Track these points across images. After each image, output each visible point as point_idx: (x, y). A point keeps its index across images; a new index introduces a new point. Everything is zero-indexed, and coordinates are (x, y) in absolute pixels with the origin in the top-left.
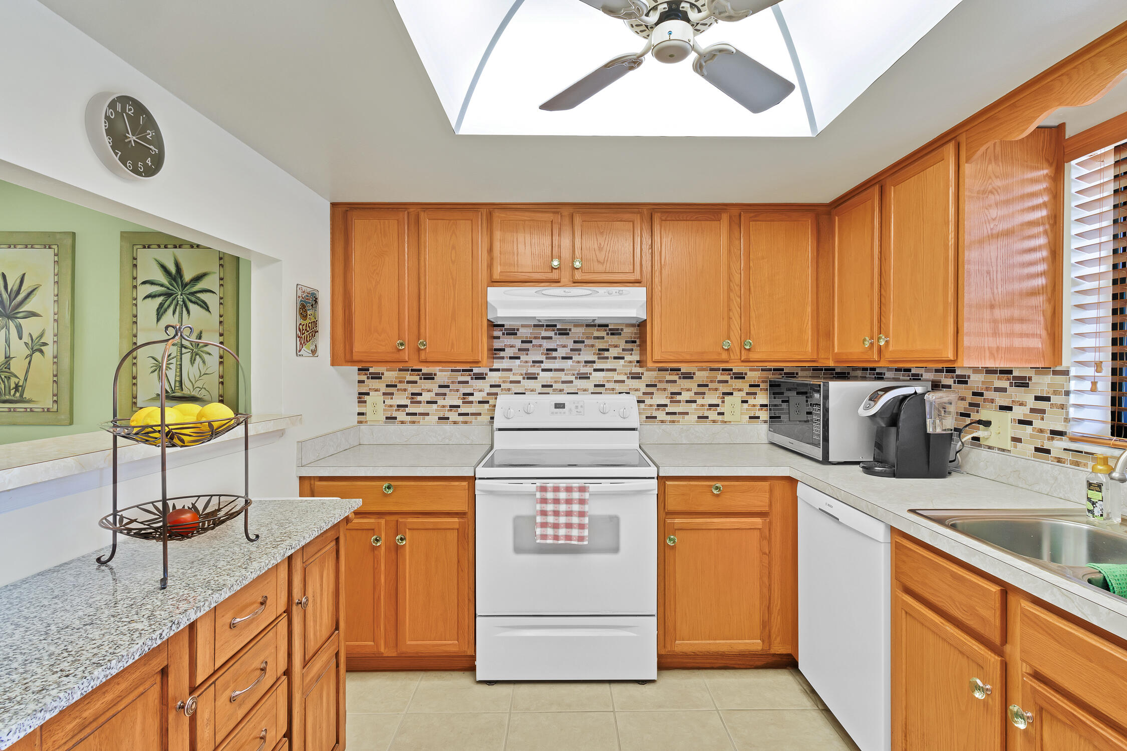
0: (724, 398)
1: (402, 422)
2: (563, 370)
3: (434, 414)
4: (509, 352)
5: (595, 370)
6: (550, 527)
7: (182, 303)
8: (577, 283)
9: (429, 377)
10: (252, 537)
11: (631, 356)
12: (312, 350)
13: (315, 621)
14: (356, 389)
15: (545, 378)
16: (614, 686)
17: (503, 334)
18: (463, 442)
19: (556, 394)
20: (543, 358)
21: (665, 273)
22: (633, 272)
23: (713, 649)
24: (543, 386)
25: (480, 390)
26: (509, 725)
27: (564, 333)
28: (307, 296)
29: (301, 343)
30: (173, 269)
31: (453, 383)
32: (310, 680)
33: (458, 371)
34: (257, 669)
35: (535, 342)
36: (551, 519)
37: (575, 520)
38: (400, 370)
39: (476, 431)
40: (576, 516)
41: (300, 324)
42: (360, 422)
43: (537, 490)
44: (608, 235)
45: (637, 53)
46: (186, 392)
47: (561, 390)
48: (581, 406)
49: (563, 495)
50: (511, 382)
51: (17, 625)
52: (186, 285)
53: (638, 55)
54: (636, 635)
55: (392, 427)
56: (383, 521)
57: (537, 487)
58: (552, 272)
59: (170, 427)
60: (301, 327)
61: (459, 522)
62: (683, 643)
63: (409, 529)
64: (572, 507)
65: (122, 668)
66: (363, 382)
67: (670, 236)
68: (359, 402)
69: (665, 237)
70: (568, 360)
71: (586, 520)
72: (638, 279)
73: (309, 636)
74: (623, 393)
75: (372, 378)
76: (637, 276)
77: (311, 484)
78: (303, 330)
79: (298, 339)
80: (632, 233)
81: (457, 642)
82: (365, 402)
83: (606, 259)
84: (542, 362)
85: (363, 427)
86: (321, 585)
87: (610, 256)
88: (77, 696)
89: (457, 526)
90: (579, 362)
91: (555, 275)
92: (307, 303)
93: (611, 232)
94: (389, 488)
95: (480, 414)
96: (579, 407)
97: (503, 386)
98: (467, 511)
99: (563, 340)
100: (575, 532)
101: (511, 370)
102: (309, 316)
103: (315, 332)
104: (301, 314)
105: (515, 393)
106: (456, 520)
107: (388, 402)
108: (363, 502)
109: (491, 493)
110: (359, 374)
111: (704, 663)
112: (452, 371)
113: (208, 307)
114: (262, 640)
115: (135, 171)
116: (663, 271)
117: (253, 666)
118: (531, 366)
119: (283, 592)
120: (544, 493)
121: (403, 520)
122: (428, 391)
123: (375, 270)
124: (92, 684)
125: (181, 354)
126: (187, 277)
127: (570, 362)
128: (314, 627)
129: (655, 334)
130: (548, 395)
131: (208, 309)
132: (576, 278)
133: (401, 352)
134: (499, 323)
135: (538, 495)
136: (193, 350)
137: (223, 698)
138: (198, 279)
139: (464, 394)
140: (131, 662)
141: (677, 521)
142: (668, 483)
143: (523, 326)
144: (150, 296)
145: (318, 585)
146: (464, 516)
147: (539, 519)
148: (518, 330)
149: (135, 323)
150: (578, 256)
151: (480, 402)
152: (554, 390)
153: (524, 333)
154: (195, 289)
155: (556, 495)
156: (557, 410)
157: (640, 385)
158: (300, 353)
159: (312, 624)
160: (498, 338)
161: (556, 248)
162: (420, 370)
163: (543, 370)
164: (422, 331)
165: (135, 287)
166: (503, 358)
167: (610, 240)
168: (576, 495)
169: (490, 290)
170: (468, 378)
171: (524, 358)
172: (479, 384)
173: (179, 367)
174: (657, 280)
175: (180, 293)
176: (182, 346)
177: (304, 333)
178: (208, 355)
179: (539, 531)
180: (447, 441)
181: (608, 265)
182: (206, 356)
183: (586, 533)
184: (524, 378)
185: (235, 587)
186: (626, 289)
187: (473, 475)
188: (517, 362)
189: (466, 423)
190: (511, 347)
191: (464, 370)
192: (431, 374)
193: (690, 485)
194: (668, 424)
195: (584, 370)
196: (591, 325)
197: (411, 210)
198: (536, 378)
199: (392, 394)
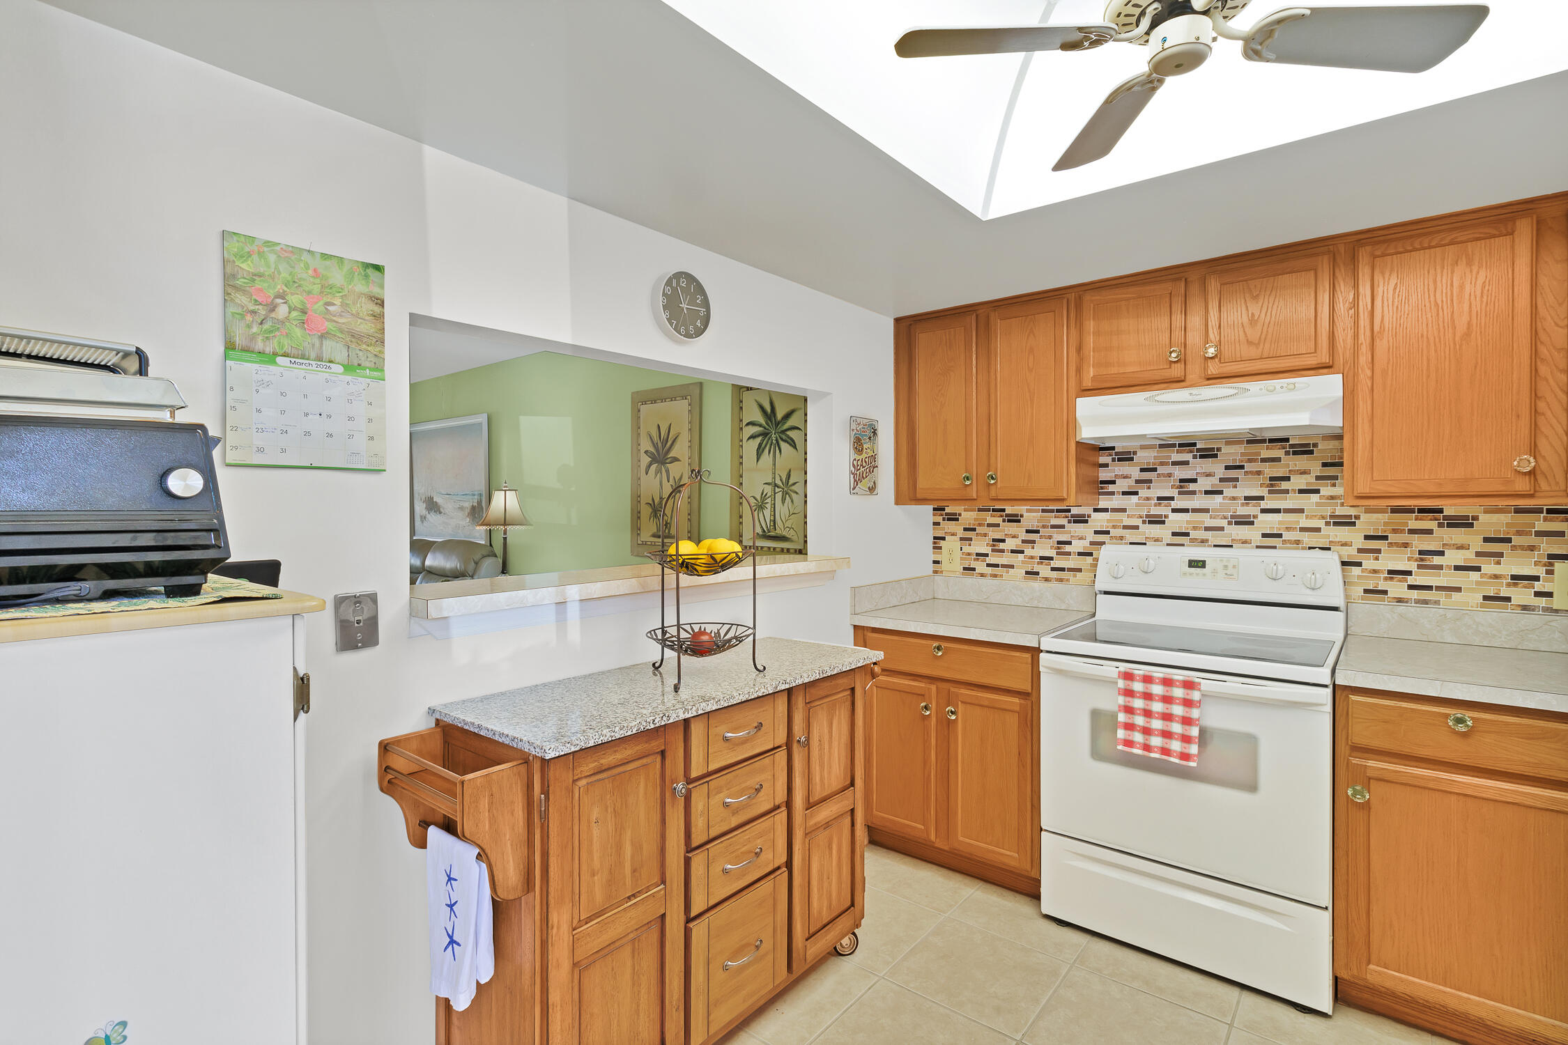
0: (1552, 565)
1: (982, 575)
2: (1207, 511)
3: (1019, 567)
4: (1122, 485)
5: (1264, 511)
6: (1139, 731)
7: (775, 442)
8: (1212, 379)
9: (1014, 519)
10: (762, 668)
11: (1333, 488)
12: (869, 488)
13: (822, 766)
14: (930, 533)
15: (1177, 521)
16: (1246, 994)
17: (1113, 460)
18: (1057, 606)
19: (1195, 546)
20: (1174, 493)
21: (1381, 346)
22: (1315, 352)
23: (1453, 1004)
24: (1174, 534)
25: (1080, 537)
26: (1065, 977)
27: (1209, 454)
28: (863, 428)
29: (855, 480)
30: (768, 409)
31: (1044, 527)
32: (815, 824)
33: (1052, 511)
34: (751, 787)
35: (1161, 470)
36: (1140, 720)
37: (1177, 728)
38: (980, 510)
39: (1071, 593)
40: (1178, 722)
41: (855, 459)
42: (935, 572)
43: (1119, 677)
44: (1267, 297)
45: (1145, 72)
46: (779, 532)
47: (1203, 541)
48: (1234, 567)
49: (1157, 689)
50: (1125, 527)
51: (589, 696)
52: (779, 423)
53: (1147, 74)
54: (1288, 929)
55: (970, 580)
56: (933, 688)
57: (1119, 672)
58: (1170, 368)
59: (683, 557)
60: (855, 463)
61: (1021, 704)
62: (1385, 973)
63: (962, 702)
64: (1171, 708)
65: (623, 736)
66: (938, 524)
67: (1393, 281)
68: (934, 548)
69: (1381, 284)
70: (1216, 496)
71: (1194, 732)
72: (1324, 361)
73: (814, 779)
74: (1315, 548)
75: (949, 520)
76: (1324, 358)
77: (864, 635)
78: (858, 466)
79: (852, 476)
80: (1313, 288)
81: (1017, 855)
82: (940, 548)
83: (1263, 337)
84: (1172, 499)
85: (938, 578)
86: (830, 732)
87: (1270, 331)
88: (591, 744)
89: (1017, 709)
90: (1234, 498)
91: (1177, 371)
92: (863, 436)
93: (1274, 293)
94: (939, 648)
95: (1080, 570)
96: (1230, 567)
97: (1113, 532)
98: (1030, 691)
99: (1207, 465)
100: (1176, 746)
101: (1124, 510)
102: (865, 450)
103: (874, 468)
104: (856, 448)
105: (1131, 543)
106: (1016, 700)
107: (966, 549)
108: (884, 655)
109: (1059, 672)
110: (934, 515)
111: (1446, 1028)
112: (1043, 511)
113: (794, 443)
114: (757, 763)
115: (688, 336)
116: (1377, 342)
117: (748, 783)
118: (1155, 505)
119: (781, 726)
120: (1129, 682)
121: (956, 690)
122: (1014, 536)
123: (940, 391)
124: (602, 738)
125: (775, 493)
126: (779, 416)
127: (1218, 498)
128: (821, 772)
129: (1358, 452)
130: (1182, 547)
131: (795, 447)
132: (1209, 373)
133: (968, 489)
134: (1107, 445)
135: (1121, 684)
136: (783, 489)
137: (716, 800)
138: (788, 416)
139: (1059, 543)
140: (629, 733)
141: (1371, 763)
142: (1353, 697)
143: (1143, 447)
144: (753, 437)
145: (826, 731)
146: (1027, 698)
147: (1122, 717)
148: (1135, 453)
149: (741, 463)
150: (1213, 339)
151: (1080, 554)
152: (1193, 540)
153: (1144, 457)
154: (786, 426)
155: (1147, 688)
156: (1193, 570)
157: (1355, 537)
158: (854, 492)
159: (818, 768)
160: (1106, 465)
161: (1177, 332)
162: (1003, 510)
163: (1174, 511)
164: (992, 461)
165: (741, 429)
166: (1112, 493)
167: (1270, 305)
168: (1178, 692)
169: (1081, 402)
170: (1064, 521)
171: (1143, 493)
172: (1079, 529)
173: (773, 506)
174: (1364, 359)
175: (774, 432)
176: (776, 485)
177: (859, 469)
178: (795, 494)
179: (1121, 734)
180: (1035, 603)
181: (1267, 345)
182: (794, 495)
183: (1194, 749)
184: (1144, 522)
185: (722, 702)
186: (1300, 381)
187: (1038, 646)
188: (1134, 498)
189: (1061, 580)
190: (1124, 478)
191: (1058, 511)
192: (1016, 515)
193: (1401, 707)
194: (1413, 605)
195: (1242, 511)
196: (1254, 440)
197: (981, 311)
198: (1163, 522)
199: (970, 539)
